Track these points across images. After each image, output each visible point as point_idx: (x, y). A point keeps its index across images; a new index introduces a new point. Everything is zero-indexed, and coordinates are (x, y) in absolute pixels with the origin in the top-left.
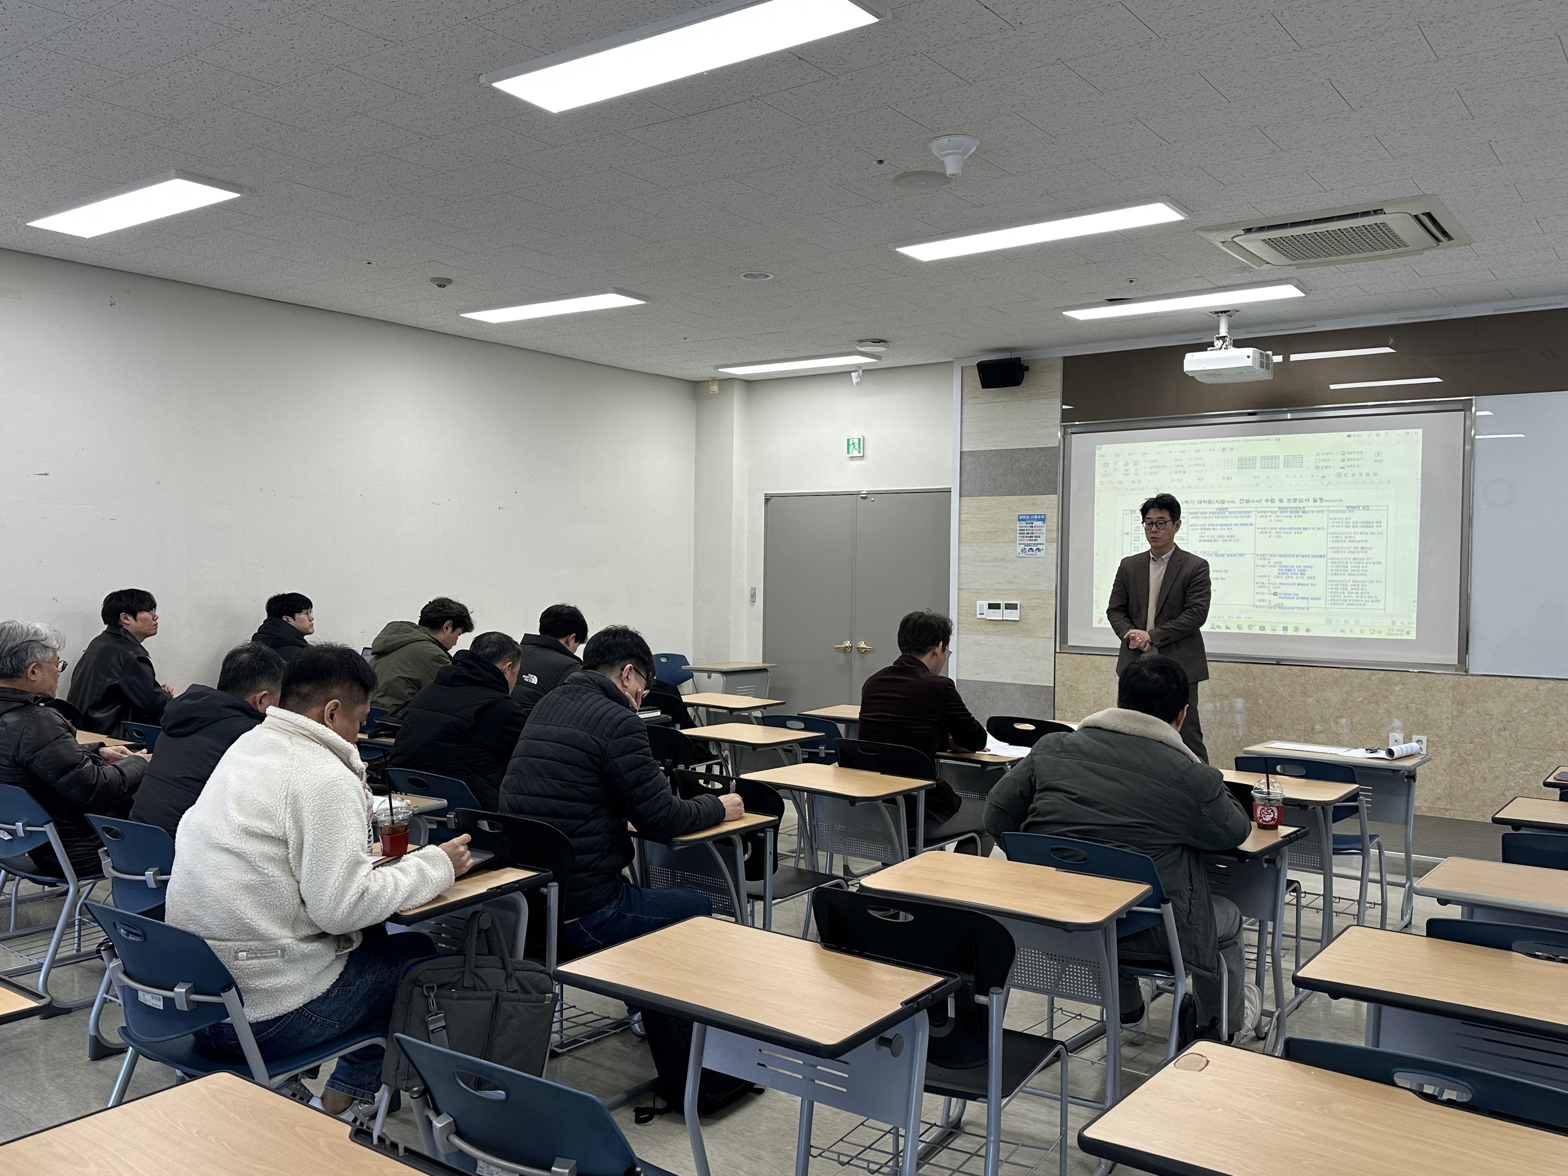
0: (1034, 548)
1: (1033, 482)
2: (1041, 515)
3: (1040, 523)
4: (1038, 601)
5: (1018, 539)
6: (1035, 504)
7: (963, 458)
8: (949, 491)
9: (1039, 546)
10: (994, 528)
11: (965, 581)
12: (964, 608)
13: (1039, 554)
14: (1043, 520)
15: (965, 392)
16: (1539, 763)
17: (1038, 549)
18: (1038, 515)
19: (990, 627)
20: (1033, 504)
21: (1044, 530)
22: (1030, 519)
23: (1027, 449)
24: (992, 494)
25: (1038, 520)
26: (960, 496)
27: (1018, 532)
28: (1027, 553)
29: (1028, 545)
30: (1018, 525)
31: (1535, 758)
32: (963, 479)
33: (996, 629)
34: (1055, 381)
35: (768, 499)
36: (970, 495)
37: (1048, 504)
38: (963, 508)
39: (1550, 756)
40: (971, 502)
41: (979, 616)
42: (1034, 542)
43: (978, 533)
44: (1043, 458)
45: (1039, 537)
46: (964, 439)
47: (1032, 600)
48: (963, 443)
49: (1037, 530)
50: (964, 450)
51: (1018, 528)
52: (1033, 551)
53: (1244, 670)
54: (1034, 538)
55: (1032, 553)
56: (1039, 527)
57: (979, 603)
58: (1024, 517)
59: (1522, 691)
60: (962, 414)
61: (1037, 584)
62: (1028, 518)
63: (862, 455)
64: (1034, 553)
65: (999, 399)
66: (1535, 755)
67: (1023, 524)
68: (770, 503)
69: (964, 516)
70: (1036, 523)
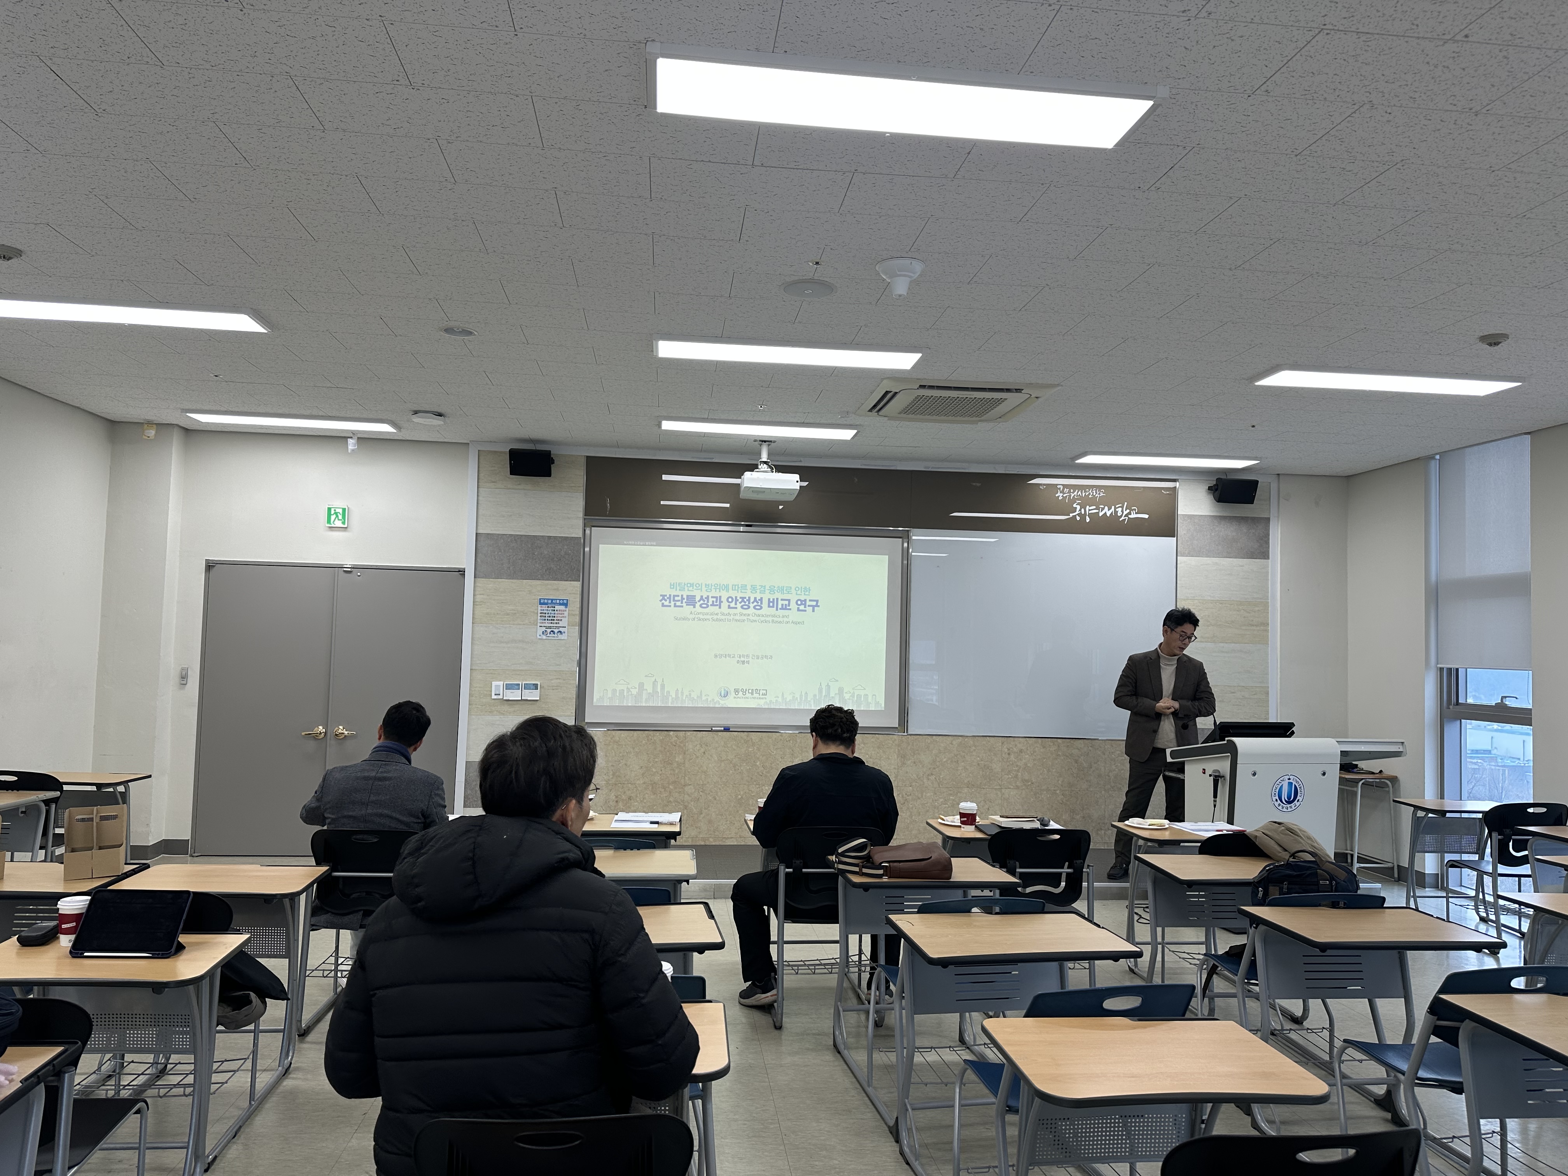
0: (556, 631)
1: (555, 568)
2: (563, 600)
3: (562, 608)
4: (558, 681)
5: (539, 621)
6: (557, 589)
7: (479, 539)
8: (462, 572)
9: (561, 629)
10: (513, 610)
11: (478, 662)
12: (477, 689)
13: (560, 636)
14: (566, 605)
15: (481, 475)
16: (953, 798)
17: (560, 632)
18: (560, 600)
19: (506, 708)
20: (555, 589)
21: (566, 614)
22: (553, 603)
23: (549, 537)
24: (511, 576)
25: (560, 604)
26: (475, 577)
27: (539, 615)
28: (548, 635)
29: (550, 627)
30: (539, 608)
31: (951, 794)
32: (479, 560)
33: (512, 710)
34: (580, 477)
35: (210, 566)
36: (486, 576)
37: (570, 589)
38: (478, 589)
39: (960, 792)
40: (490, 584)
41: (494, 697)
42: (555, 625)
43: (494, 614)
44: (566, 547)
45: (561, 620)
46: (480, 521)
47: (552, 680)
48: (479, 524)
49: (559, 614)
50: (480, 531)
51: (539, 612)
52: (554, 633)
53: (745, 737)
54: (555, 622)
55: (553, 635)
56: (561, 611)
57: (494, 683)
58: (546, 601)
59: (942, 745)
60: (478, 496)
61: (558, 665)
62: (550, 602)
63: (346, 526)
64: (556, 635)
65: (519, 487)
66: (951, 792)
67: (545, 607)
68: (213, 571)
69: (479, 598)
70: (557, 607)
